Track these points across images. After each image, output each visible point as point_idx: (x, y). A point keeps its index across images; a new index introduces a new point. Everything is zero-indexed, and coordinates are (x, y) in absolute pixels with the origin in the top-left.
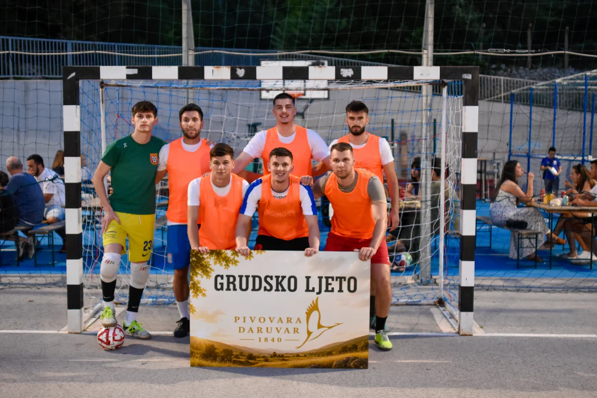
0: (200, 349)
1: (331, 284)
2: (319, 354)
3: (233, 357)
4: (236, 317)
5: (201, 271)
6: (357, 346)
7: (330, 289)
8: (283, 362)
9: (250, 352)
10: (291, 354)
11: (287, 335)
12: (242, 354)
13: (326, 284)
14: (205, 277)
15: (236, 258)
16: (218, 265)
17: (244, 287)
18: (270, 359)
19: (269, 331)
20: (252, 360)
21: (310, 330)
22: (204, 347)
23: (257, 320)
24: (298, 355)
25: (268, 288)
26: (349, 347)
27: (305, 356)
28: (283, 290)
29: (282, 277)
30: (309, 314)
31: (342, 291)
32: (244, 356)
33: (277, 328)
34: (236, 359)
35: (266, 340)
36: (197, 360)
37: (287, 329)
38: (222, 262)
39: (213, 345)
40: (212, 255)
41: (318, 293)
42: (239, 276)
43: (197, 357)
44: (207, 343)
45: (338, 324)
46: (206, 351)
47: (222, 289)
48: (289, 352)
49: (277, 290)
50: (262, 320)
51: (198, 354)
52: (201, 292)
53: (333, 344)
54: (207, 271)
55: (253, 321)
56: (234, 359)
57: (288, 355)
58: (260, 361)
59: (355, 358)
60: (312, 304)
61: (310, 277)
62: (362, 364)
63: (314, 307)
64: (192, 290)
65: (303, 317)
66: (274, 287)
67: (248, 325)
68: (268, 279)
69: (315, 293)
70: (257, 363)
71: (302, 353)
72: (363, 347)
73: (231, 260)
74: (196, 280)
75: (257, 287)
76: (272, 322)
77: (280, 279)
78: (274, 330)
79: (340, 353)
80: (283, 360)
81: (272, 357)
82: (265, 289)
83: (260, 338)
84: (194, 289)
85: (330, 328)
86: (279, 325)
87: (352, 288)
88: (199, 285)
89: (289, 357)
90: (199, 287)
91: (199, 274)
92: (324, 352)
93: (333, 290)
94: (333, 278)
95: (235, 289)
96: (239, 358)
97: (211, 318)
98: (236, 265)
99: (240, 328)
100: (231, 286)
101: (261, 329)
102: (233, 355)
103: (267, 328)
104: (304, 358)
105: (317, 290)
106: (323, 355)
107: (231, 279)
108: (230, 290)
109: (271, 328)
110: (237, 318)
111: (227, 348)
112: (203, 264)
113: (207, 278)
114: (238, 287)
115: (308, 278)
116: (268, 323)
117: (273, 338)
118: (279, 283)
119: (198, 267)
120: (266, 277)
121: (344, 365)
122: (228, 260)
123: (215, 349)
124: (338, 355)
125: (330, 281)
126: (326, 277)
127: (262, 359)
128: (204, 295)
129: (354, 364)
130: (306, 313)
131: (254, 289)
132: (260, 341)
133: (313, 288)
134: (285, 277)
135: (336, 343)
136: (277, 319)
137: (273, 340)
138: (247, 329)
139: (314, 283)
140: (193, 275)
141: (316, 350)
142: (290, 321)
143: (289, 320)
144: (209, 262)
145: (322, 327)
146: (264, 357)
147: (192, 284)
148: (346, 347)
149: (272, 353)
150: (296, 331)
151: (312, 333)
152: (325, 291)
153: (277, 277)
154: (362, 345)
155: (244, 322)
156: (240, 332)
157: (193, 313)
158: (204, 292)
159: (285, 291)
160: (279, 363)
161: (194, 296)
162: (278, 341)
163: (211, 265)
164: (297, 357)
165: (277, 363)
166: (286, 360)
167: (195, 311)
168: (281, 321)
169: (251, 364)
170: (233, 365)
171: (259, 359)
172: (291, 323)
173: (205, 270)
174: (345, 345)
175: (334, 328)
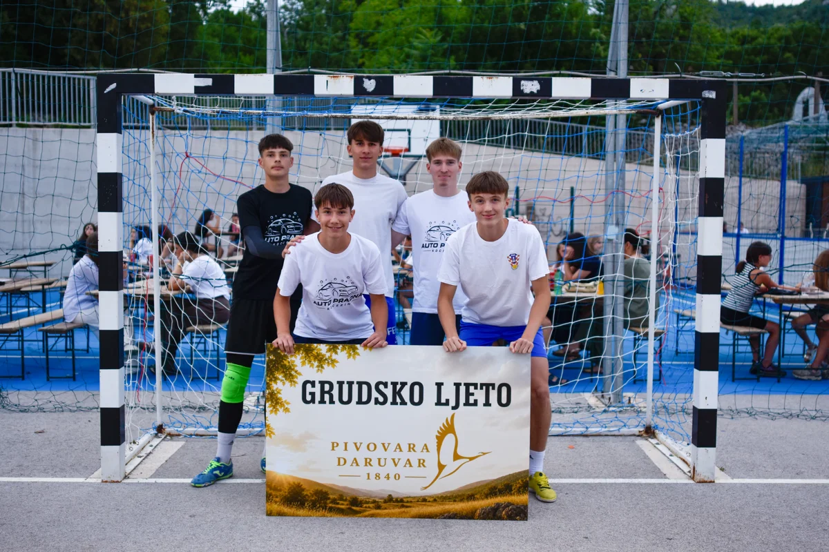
0: (280, 490)
1: (473, 394)
2: (456, 497)
3: (328, 501)
4: (333, 443)
5: (282, 375)
6: (512, 486)
7: (471, 401)
8: (403, 509)
9: (354, 494)
10: (414, 498)
11: (408, 471)
12: (341, 498)
13: (466, 394)
14: (287, 383)
15: (334, 356)
16: (307, 366)
17: (345, 398)
18: (384, 505)
19: (382, 463)
20: (357, 506)
21: (443, 463)
22: (286, 487)
23: (364, 447)
24: (424, 500)
25: (381, 399)
26: (499, 487)
27: (435, 500)
28: (403, 403)
29: (401, 383)
30: (440, 439)
31: (490, 405)
32: (346, 500)
33: (393, 460)
34: (333, 505)
35: (378, 476)
36: (276, 506)
37: (408, 460)
38: (313, 362)
39: (299, 484)
40: (299, 351)
41: (454, 408)
42: (338, 382)
43: (276, 502)
44: (291, 481)
45: (484, 454)
46: (289, 493)
47: (313, 401)
48: (412, 495)
49: (394, 403)
50: (372, 447)
51: (277, 497)
52: (282, 405)
53: (477, 483)
54: (291, 375)
55: (358, 449)
56: (330, 505)
57: (409, 500)
58: (369, 507)
59: (509, 504)
60: (445, 424)
61: (442, 384)
62: (519, 513)
63: (449, 428)
64: (270, 403)
65: (433, 445)
66: (390, 399)
67: (351, 454)
68: (381, 387)
69: (450, 407)
70: (364, 511)
71: (430, 497)
72: (520, 487)
73: (326, 359)
74: (275, 388)
75: (365, 398)
76: (386, 450)
77: (398, 387)
78: (390, 463)
79: (487, 496)
80: (403, 506)
81: (385, 502)
82: (377, 402)
83: (368, 474)
84: (272, 402)
85: (471, 459)
86: (397, 455)
87: (504, 401)
88: (279, 396)
89: (411, 502)
90: (279, 399)
91: (279, 379)
92: (464, 495)
93: (475, 403)
94: (475, 385)
95: (332, 402)
96: (338, 504)
97: (297, 444)
98: (334, 366)
99: (339, 459)
100: (327, 397)
101: (371, 460)
102: (329, 498)
103: (379, 459)
104: (434, 504)
105: (452, 403)
106: (462, 500)
107: (327, 387)
108: (325, 403)
109: (385, 459)
110: (335, 445)
111: (320, 488)
112: (285, 365)
113: (291, 385)
114: (336, 398)
115: (439, 385)
116: (380, 452)
117: (388, 474)
118: (396, 393)
119: (277, 369)
120: (378, 384)
121: (492, 514)
122: (322, 358)
123: (303, 490)
124: (483, 499)
125: (472, 389)
126: (465, 384)
127: (371, 505)
128: (287, 410)
129: (507, 513)
130: (437, 436)
131: (360, 402)
132: (369, 478)
133: (447, 401)
134: (406, 383)
135: (479, 482)
136: (392, 447)
137: (388, 477)
138: (349, 462)
139: (448, 393)
140: (271, 380)
141: (451, 492)
142: (413, 449)
143: (411, 448)
144: (294, 361)
145: (460, 457)
146: (374, 502)
147: (269, 393)
148: (495, 488)
149: (386, 496)
150: (421, 463)
151: (444, 466)
152: (465, 405)
153: (395, 384)
154: (518, 486)
155: (346, 449)
156: (339, 464)
157: (271, 437)
158: (286, 406)
159: (406, 404)
160: (397, 510)
161: (271, 411)
162: (395, 478)
163: (296, 366)
164: (424, 503)
165: (393, 511)
166: (407, 507)
167: (274, 434)
168: (400, 448)
169: (355, 513)
170: (329, 515)
171: (367, 505)
172: (414, 451)
173: (289, 374)
174: (493, 484)
175: (477, 459)
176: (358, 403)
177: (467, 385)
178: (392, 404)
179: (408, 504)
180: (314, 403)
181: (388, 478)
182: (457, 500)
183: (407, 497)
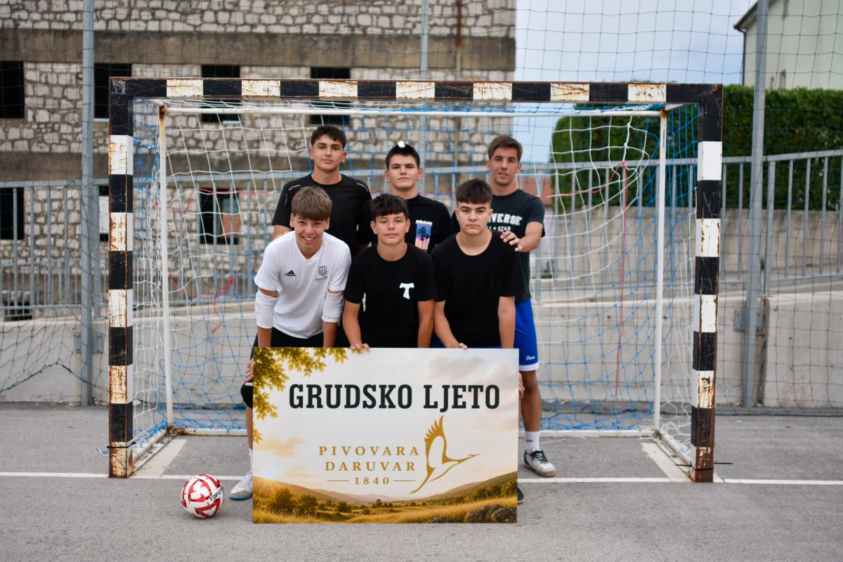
0: (267, 497)
1: (461, 396)
2: (445, 500)
3: (316, 507)
4: (321, 448)
5: (269, 379)
6: (500, 488)
7: (460, 403)
8: (392, 514)
9: (343, 499)
10: (403, 502)
11: (397, 474)
12: (330, 503)
13: (454, 396)
14: (275, 388)
15: (322, 360)
16: (295, 369)
17: (333, 402)
18: (372, 510)
19: (371, 467)
20: (346, 512)
21: (431, 466)
22: (274, 492)
23: (352, 451)
24: (413, 504)
25: (369, 402)
26: (489, 489)
27: (424, 504)
28: (392, 406)
29: (390, 386)
30: (429, 441)
31: (478, 407)
32: (334, 506)
33: (382, 463)
34: (322, 511)
35: (366, 481)
36: (263, 513)
37: (397, 464)
38: (300, 366)
39: (287, 490)
40: (286, 355)
41: (442, 410)
42: (326, 386)
43: (263, 509)
44: (279, 487)
45: (473, 456)
46: (277, 499)
47: (301, 405)
48: (401, 500)
49: (383, 406)
50: (360, 451)
51: (264, 504)
52: (269, 410)
53: (466, 485)
54: (278, 379)
55: (346, 453)
56: (318, 511)
57: (398, 504)
58: (358, 513)
59: (498, 507)
61: (430, 386)
62: (508, 516)
63: (437, 431)
64: (257, 407)
66: (378, 402)
67: (339, 459)
68: (370, 390)
69: (438, 410)
70: (353, 517)
71: (419, 501)
72: (509, 489)
73: (314, 363)
74: (262, 393)
75: (353, 402)
76: (374, 453)
77: (387, 390)
78: (379, 466)
79: (476, 498)
80: (392, 511)
81: (374, 507)
82: (365, 405)
83: (357, 479)
84: (259, 407)
85: (460, 461)
86: (386, 459)
87: (492, 402)
88: (266, 400)
89: (400, 506)
90: (266, 404)
91: (266, 383)
92: (452, 498)
93: (464, 405)
94: (464, 388)
95: (320, 406)
96: (326, 509)
97: (285, 449)
98: (321, 370)
99: (327, 463)
100: (315, 401)
101: (359, 464)
102: (317, 504)
103: (368, 464)
104: (424, 508)
105: (441, 405)
106: (451, 504)
107: (315, 391)
108: (313, 407)
109: (374, 463)
110: (323, 449)
111: (307, 495)
112: (272, 369)
113: (278, 390)
114: (324, 402)
115: (428, 388)
116: (368, 456)
117: (377, 479)
118: (385, 396)
119: (264, 374)
120: (366, 388)
121: (482, 517)
122: (309, 362)
123: (291, 496)
124: (472, 502)
125: (460, 391)
126: (454, 387)
127: (360, 511)
128: (274, 415)
129: (496, 515)
130: (426, 440)
131: (348, 405)
132: (357, 483)
133: (436, 403)
134: (394, 386)
135: (469, 485)
136: (381, 450)
138: (338, 466)
139: (437, 395)
140: (258, 385)
141: (440, 495)
142: (401, 452)
143: (400, 451)
144: (280, 365)
145: (450, 460)
146: (363, 507)
147: (256, 398)
148: (484, 490)
149: (374, 501)
150: (410, 466)
151: (433, 469)
152: (453, 407)
153: (383, 387)
154: (507, 487)
155: (334, 454)
156: (327, 469)
157: (258, 442)
158: (274, 410)
159: (394, 407)
160: (386, 515)
161: (259, 416)
162: (384, 482)
163: (284, 370)
164: (413, 507)
165: (382, 516)
166: (396, 512)
167: (261, 439)
168: (389, 452)
169: (344, 519)
170: (317, 521)
171: (355, 511)
172: (403, 454)
173: (276, 377)
174: (482, 487)
175: (466, 461)
176: (346, 407)
177: (456, 388)
178: (380, 407)
179: (398, 509)
180: (302, 407)
181: (377, 482)
182: (446, 503)
183: (396, 502)
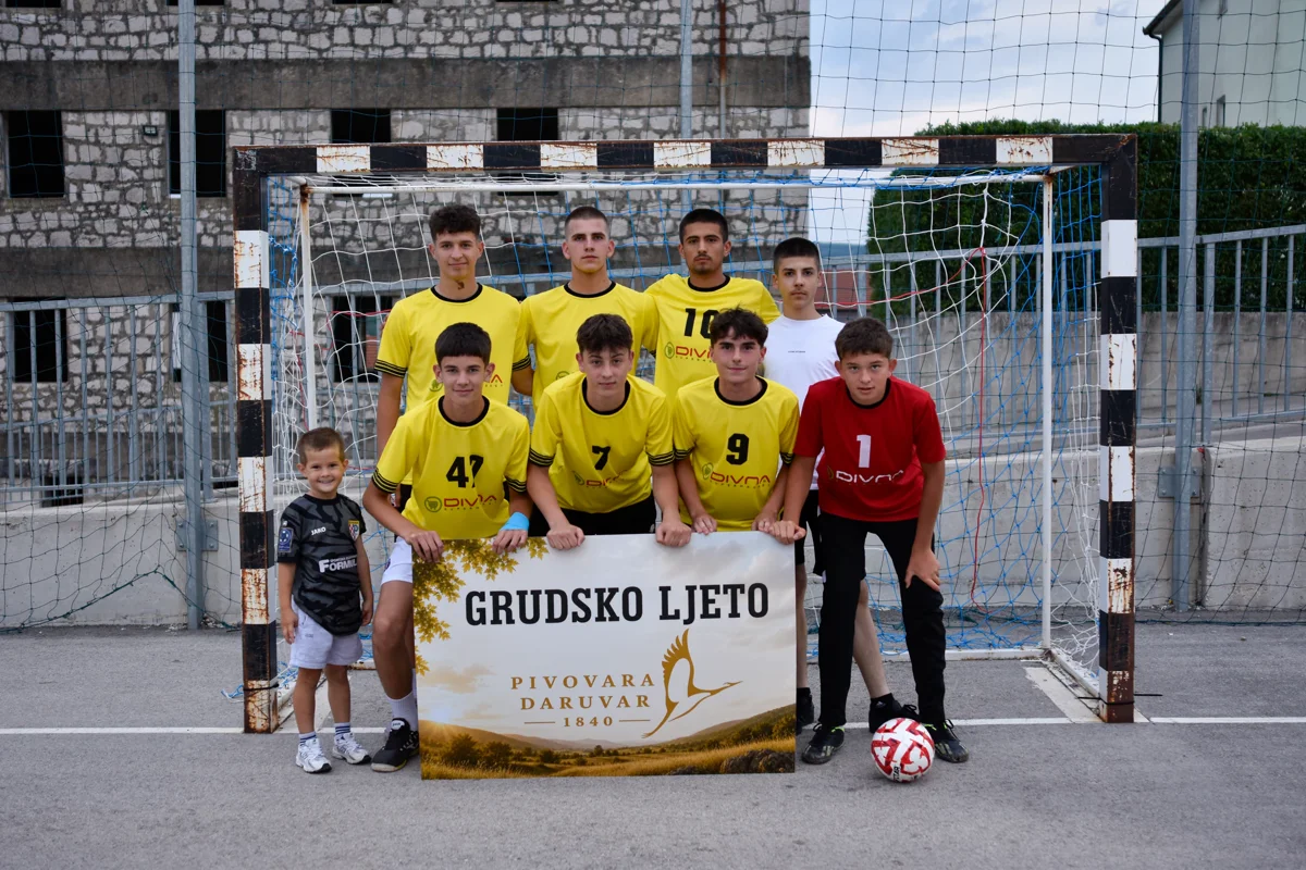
0: (441, 746)
1: (713, 601)
2: (692, 745)
3: (510, 758)
4: (514, 679)
5: (436, 585)
6: (772, 727)
7: (712, 610)
8: (618, 765)
9: (547, 747)
10: (632, 748)
11: (624, 712)
12: (529, 752)
13: (702, 601)
14: (445, 597)
16: (472, 570)
17: (530, 615)
18: (589, 760)
19: (586, 703)
20: (552, 763)
21: (673, 699)
22: (449, 740)
23: (559, 682)
24: (648, 751)
25: (581, 614)
26: (755, 729)
27: (663, 751)
28: (614, 618)
29: (610, 590)
30: (668, 667)
31: (738, 616)
32: (535, 755)
33: (602, 698)
34: (518, 763)
35: (580, 722)
36: (436, 766)
37: (624, 698)
38: (480, 565)
39: (467, 736)
40: (459, 550)
41: (686, 622)
42: (518, 593)
43: (435, 762)
44: (456, 734)
45: (732, 684)
46: (453, 749)
47: (482, 620)
48: (630, 745)
49: (601, 618)
50: (570, 682)
51: (436, 755)
52: (438, 629)
53: (720, 725)
54: (449, 585)
55: (550, 686)
56: (514, 762)
57: (626, 751)
58: (569, 763)
59: (768, 752)
61: (669, 588)
62: (783, 763)
63: (680, 651)
64: (420, 625)
65: (658, 674)
66: (594, 614)
67: (541, 693)
68: (581, 597)
69: (681, 621)
70: (562, 769)
71: (656, 746)
72: (783, 729)
73: (500, 561)
74: (426, 606)
75: (557, 614)
76: (590, 685)
77: (606, 595)
78: (597, 702)
79: (737, 742)
80: (617, 761)
81: (592, 755)
82: (575, 618)
83: (567, 719)
84: (423, 625)
85: (713, 692)
86: (607, 691)
87: (758, 608)
88: (433, 615)
89: (629, 754)
90: (433, 620)
91: (431, 592)
92: (703, 742)
93: (717, 614)
94: (716, 588)
95: (510, 621)
96: (525, 760)
97: (461, 682)
98: (511, 570)
99: (524, 700)
100: (502, 615)
101: (569, 700)
102: (511, 754)
103: (582, 699)
104: (661, 756)
105: (684, 615)
106: (700, 749)
107: (502, 601)
108: (500, 622)
109: (590, 698)
110: (517, 681)
111: (497, 741)
112: (440, 571)
113: (450, 600)
114: (516, 615)
115: (665, 590)
116: (582, 689)
117: (595, 719)
118: (604, 604)
119: (429, 578)
120: (576, 593)
121: (746, 766)
122: (493, 560)
123: (474, 743)
124: (731, 746)
125: (711, 594)
126: (702, 587)
127: (572, 761)
128: (445, 635)
129: (765, 763)
130: (664, 663)
131: (551, 619)
132: (567, 725)
133: (677, 612)
134: (616, 590)
135: (725, 724)
136: (600, 681)
137: (594, 722)
138: (539, 703)
139: (678, 601)
140: (420, 594)
141: (686, 738)
142: (629, 682)
143: (627, 680)
144: (452, 565)
145: (698, 691)
146: (576, 756)
148: (748, 730)
149: (593, 748)
150: (642, 701)
151: (675, 704)
152: (702, 617)
153: (600, 592)
154: (781, 726)
155: (533, 687)
156: (524, 708)
158: (444, 629)
159: (617, 619)
160: (609, 766)
161: (422, 638)
162: (605, 722)
163: (456, 572)
164: (647, 755)
165: (604, 767)
166: (623, 761)
167: (427, 669)
168: (611, 682)
169: (549, 772)
170: (512, 775)
171: (566, 761)
172: (632, 685)
173: (446, 583)
174: (746, 726)
175: (721, 693)
176: (547, 621)
177: (705, 589)
178: (597, 620)
179: (625, 758)
180: (484, 623)
181: (595, 724)
182: (695, 749)
183: (624, 748)
